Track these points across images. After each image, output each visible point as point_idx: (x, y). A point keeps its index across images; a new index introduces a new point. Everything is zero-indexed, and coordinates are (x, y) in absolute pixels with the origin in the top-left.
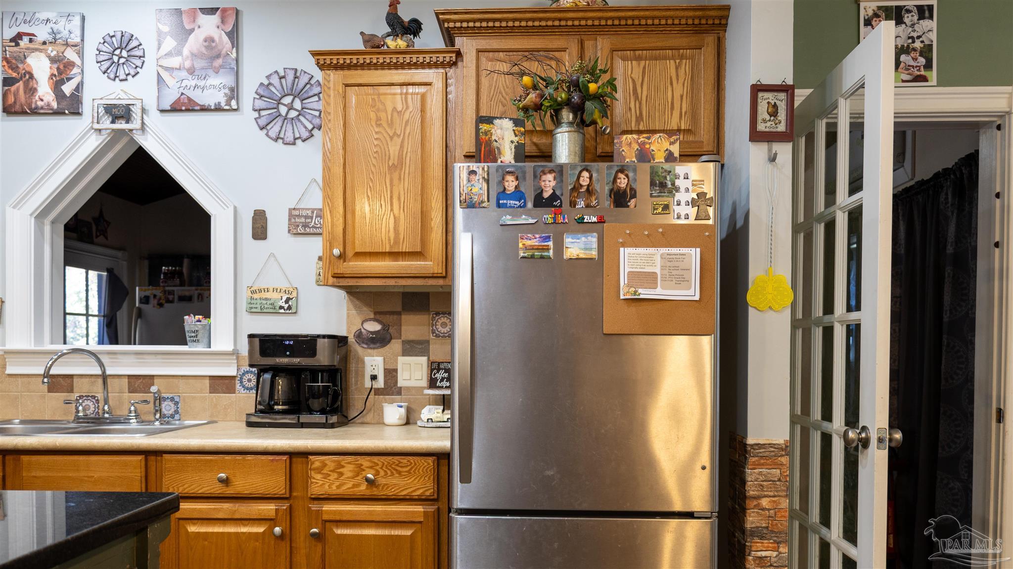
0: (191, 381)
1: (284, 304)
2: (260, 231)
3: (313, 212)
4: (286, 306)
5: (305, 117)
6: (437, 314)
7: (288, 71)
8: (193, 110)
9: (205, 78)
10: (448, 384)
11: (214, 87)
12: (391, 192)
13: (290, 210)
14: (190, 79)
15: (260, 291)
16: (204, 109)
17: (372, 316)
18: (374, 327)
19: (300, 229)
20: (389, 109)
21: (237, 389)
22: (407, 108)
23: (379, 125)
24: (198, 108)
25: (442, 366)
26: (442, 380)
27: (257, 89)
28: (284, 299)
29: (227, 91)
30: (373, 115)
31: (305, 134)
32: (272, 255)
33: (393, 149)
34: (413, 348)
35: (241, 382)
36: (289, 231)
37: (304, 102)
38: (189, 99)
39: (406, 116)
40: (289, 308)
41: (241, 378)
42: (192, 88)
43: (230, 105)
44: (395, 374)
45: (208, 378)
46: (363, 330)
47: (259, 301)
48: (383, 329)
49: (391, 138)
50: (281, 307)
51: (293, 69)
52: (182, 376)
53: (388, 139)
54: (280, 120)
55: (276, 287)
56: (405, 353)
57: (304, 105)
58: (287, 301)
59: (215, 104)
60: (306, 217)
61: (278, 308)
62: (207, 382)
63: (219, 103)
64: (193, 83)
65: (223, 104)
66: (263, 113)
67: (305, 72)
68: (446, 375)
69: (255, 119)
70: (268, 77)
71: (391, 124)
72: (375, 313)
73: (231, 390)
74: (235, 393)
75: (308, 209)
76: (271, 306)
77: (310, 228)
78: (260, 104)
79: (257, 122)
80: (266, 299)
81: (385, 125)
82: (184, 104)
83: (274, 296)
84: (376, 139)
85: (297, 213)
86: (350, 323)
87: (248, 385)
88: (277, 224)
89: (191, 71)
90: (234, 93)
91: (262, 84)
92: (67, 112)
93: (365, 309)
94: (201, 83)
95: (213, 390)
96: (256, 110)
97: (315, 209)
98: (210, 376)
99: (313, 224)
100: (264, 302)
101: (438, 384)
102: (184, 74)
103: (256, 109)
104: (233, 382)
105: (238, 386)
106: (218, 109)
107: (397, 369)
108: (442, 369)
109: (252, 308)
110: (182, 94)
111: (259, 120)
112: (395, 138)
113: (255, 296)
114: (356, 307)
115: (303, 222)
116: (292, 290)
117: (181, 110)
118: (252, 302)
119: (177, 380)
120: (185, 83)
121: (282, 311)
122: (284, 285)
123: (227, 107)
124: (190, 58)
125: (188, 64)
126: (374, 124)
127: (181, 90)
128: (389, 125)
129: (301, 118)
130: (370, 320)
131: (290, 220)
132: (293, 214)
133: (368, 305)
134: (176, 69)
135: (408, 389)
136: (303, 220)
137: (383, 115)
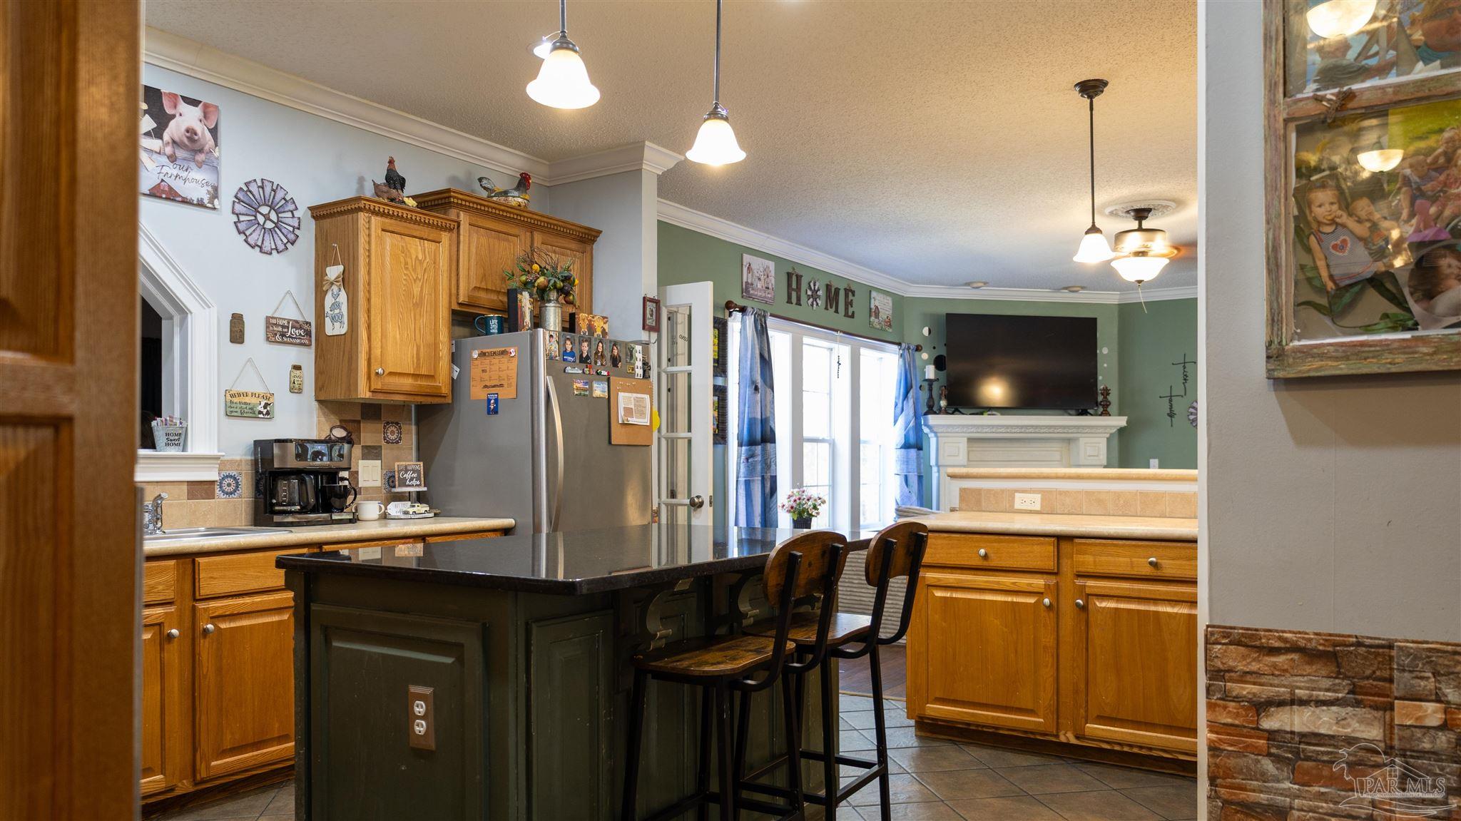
1: (262, 410)
2: (237, 332)
3: (289, 323)
4: (265, 411)
5: (280, 230)
6: (388, 423)
7: (266, 183)
8: (174, 200)
9: (187, 170)
10: (418, 483)
11: (197, 181)
12: (415, 324)
13: (268, 318)
14: (171, 167)
15: (239, 395)
16: (185, 201)
17: (338, 424)
18: (339, 433)
19: (278, 338)
21: (216, 495)
22: (425, 260)
24: (180, 199)
25: (409, 468)
26: (411, 479)
27: (237, 193)
28: (263, 404)
29: (210, 189)
31: (281, 247)
32: (250, 360)
33: (416, 288)
34: (372, 452)
35: (221, 487)
36: (268, 339)
37: (280, 215)
38: (170, 188)
40: (268, 413)
41: (221, 483)
42: (173, 177)
43: (213, 204)
44: (356, 475)
45: (186, 484)
46: (332, 436)
47: (239, 406)
48: (347, 434)
50: (260, 412)
51: (271, 182)
52: (157, 482)
54: (258, 229)
55: (254, 391)
56: (364, 457)
57: (280, 219)
58: (265, 407)
59: (198, 199)
60: (283, 327)
61: (257, 413)
62: (185, 487)
63: (202, 199)
64: (175, 172)
65: (206, 201)
66: (242, 218)
67: (281, 188)
68: (415, 475)
69: (235, 223)
70: (247, 184)
72: (341, 421)
73: (211, 495)
74: (214, 498)
75: (285, 319)
76: (250, 411)
77: (287, 337)
78: (239, 208)
79: (237, 227)
80: (245, 403)
82: (163, 191)
83: (254, 401)
85: (274, 321)
86: (320, 430)
87: (227, 489)
88: (255, 330)
89: (172, 158)
90: (215, 193)
91: (241, 189)
93: (332, 417)
94: (184, 174)
95: (191, 496)
96: (237, 214)
97: (291, 320)
98: (188, 482)
99: (289, 334)
100: (244, 406)
101: (408, 483)
102: (164, 160)
103: (237, 212)
104: (213, 487)
105: (217, 491)
106: (200, 204)
107: (358, 472)
108: (411, 470)
109: (232, 412)
110: (162, 180)
111: (239, 225)
113: (235, 400)
114: (324, 414)
115: (280, 332)
116: (269, 395)
117: (160, 197)
118: (232, 405)
119: (152, 487)
120: (165, 170)
121: (261, 416)
122: (260, 390)
123: (210, 205)
124: (171, 144)
125: (169, 150)
127: (161, 176)
128: (413, 268)
129: (276, 229)
130: (338, 427)
131: (267, 327)
132: (270, 323)
133: (334, 413)
134: (156, 152)
135: (366, 489)
136: (280, 329)
137: (409, 258)
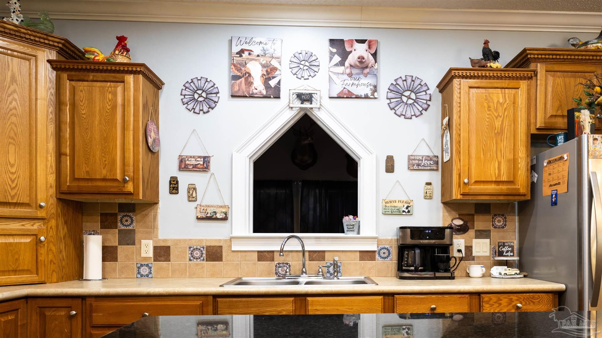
0: (349, 254)
1: (405, 210)
2: (390, 168)
3: (423, 158)
4: (407, 211)
5: (418, 104)
6: (495, 215)
7: (408, 77)
8: (351, 98)
9: (358, 79)
10: (512, 254)
11: (364, 85)
12: (496, 148)
13: (409, 156)
14: (349, 79)
15: (391, 202)
16: (357, 97)
17: (458, 216)
18: (459, 222)
19: (415, 167)
20: (495, 101)
21: (376, 258)
22: (506, 101)
23: (489, 110)
24: (354, 96)
25: (506, 244)
26: (507, 252)
27: (389, 87)
28: (405, 206)
29: (372, 87)
30: (486, 104)
31: (418, 113)
32: (398, 181)
33: (498, 124)
34: (482, 234)
35: (379, 254)
36: (409, 168)
37: (417, 95)
38: (349, 91)
39: (505, 106)
40: (409, 212)
41: (379, 252)
42: (350, 85)
43: (373, 95)
44: (470, 248)
45: (359, 252)
46: (452, 224)
47: (390, 208)
48: (464, 223)
49: (497, 118)
50: (404, 211)
51: (411, 76)
52: (342, 251)
53: (495, 118)
54: (403, 105)
55: (400, 199)
56: (477, 237)
57: (417, 97)
58: (407, 208)
59: (365, 95)
60: (419, 160)
61: (402, 212)
62: (358, 254)
63: (367, 94)
64: (351, 82)
65: (369, 95)
66: (392, 100)
67: (418, 78)
68: (510, 249)
69: (388, 104)
70: (396, 80)
71: (496, 110)
72: (459, 215)
73: (373, 259)
74: (375, 261)
75: (420, 156)
76: (397, 211)
77: (421, 166)
78: (391, 95)
79: (389, 106)
80: (395, 207)
81: (493, 110)
82: (345, 94)
83: (400, 205)
84: (488, 118)
85: (413, 158)
86: (444, 220)
87: (383, 255)
88: (401, 164)
89: (350, 75)
90: (375, 89)
91: (392, 84)
92: (272, 96)
93: (453, 212)
94: (356, 82)
95: (361, 259)
96: (389, 99)
97: (424, 156)
98: (360, 251)
99: (423, 164)
100: (393, 208)
101: (504, 254)
102: (346, 77)
103: (389, 98)
104: (374, 254)
105: (377, 256)
106: (366, 97)
107: (472, 246)
108: (507, 246)
109: (386, 212)
110: (344, 88)
111: (390, 105)
112: (499, 118)
113: (388, 205)
114: (448, 211)
115: (417, 163)
116: (410, 201)
117: (343, 98)
118: (386, 208)
119: (339, 253)
120: (345, 83)
121: (404, 213)
122: (405, 199)
123: (372, 97)
124: (349, 68)
125: (348, 71)
126: (486, 109)
127: (344, 86)
128: (495, 110)
129: (415, 103)
130: (457, 218)
131: (409, 162)
132: (410, 158)
133: (455, 210)
134: (341, 74)
135: (479, 257)
136: (417, 162)
137: (491, 104)
